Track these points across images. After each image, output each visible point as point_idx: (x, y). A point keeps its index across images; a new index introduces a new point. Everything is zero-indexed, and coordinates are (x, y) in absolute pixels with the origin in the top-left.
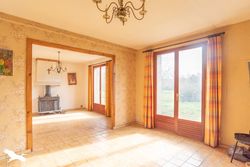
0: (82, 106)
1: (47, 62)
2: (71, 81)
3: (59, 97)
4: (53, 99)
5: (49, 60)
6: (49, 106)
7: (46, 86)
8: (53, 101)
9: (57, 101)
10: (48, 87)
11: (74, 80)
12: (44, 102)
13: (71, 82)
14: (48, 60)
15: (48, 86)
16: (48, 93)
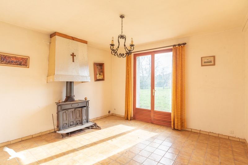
0: (109, 112)
1: (71, 41)
2: (98, 75)
3: (88, 102)
4: (80, 105)
5: (73, 39)
6: (74, 117)
7: (67, 82)
8: (80, 109)
9: (86, 108)
10: (70, 85)
11: (102, 74)
12: (67, 112)
13: (99, 77)
14: (72, 37)
15: (71, 82)
16: (71, 95)
